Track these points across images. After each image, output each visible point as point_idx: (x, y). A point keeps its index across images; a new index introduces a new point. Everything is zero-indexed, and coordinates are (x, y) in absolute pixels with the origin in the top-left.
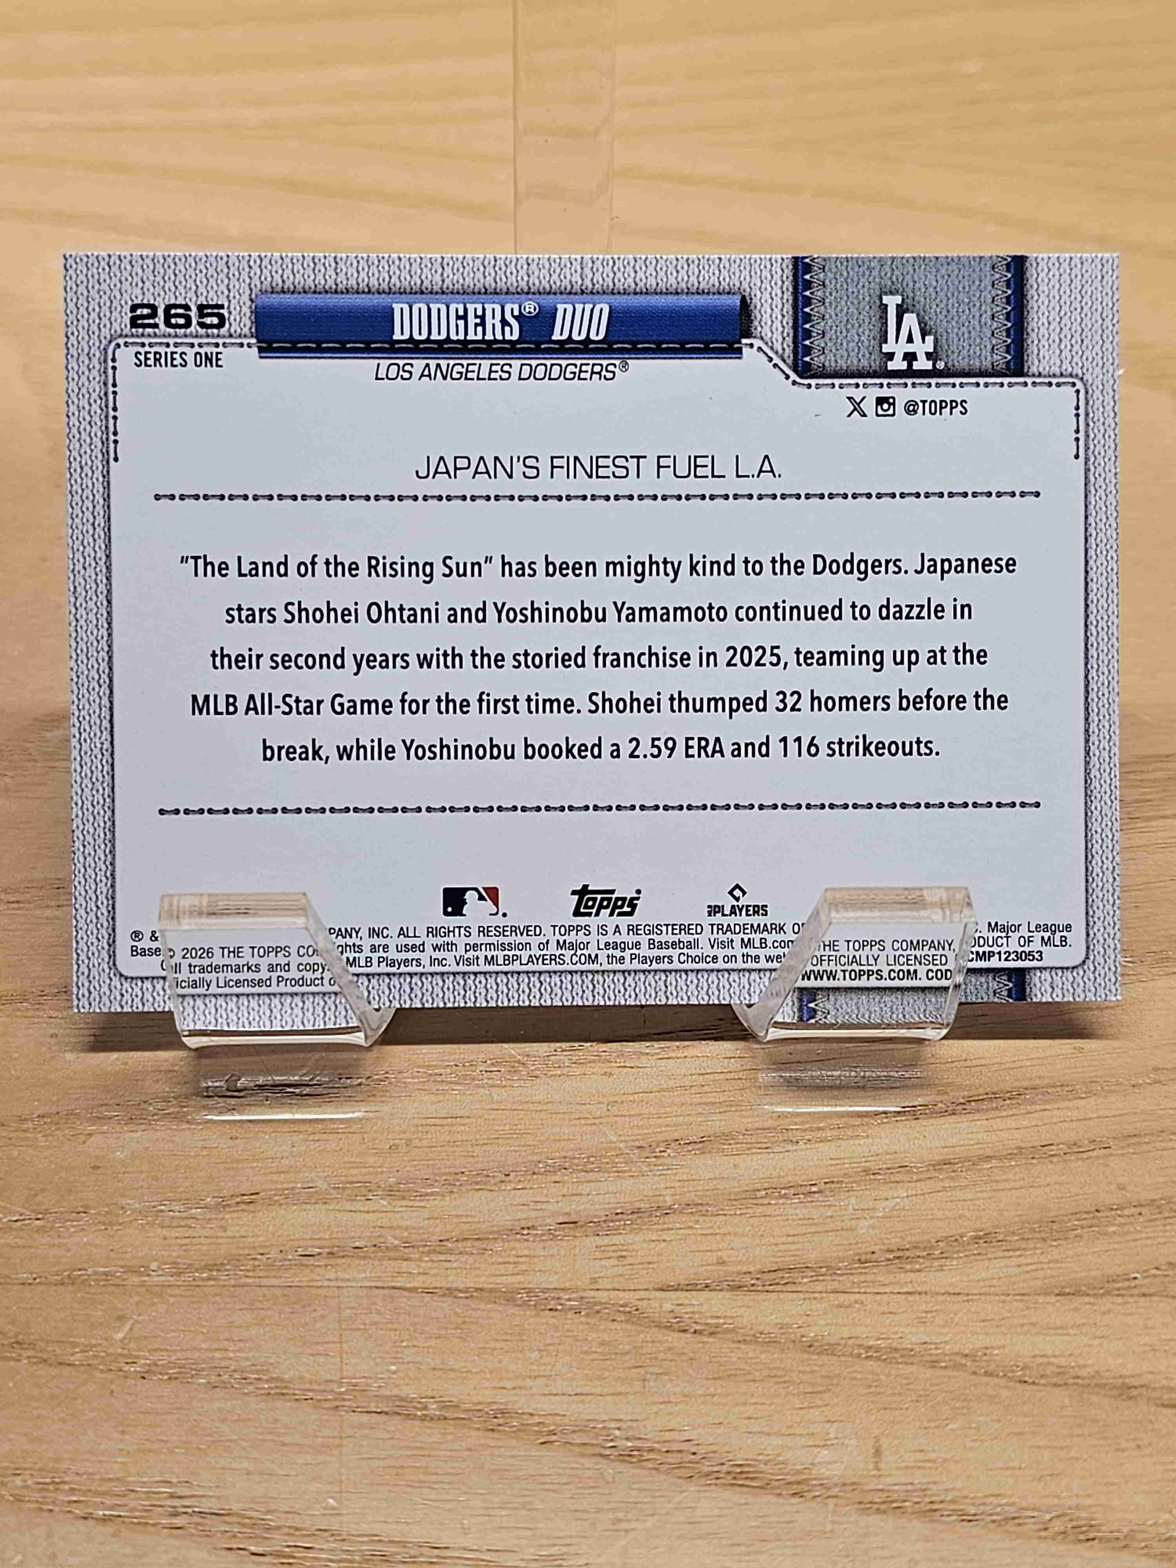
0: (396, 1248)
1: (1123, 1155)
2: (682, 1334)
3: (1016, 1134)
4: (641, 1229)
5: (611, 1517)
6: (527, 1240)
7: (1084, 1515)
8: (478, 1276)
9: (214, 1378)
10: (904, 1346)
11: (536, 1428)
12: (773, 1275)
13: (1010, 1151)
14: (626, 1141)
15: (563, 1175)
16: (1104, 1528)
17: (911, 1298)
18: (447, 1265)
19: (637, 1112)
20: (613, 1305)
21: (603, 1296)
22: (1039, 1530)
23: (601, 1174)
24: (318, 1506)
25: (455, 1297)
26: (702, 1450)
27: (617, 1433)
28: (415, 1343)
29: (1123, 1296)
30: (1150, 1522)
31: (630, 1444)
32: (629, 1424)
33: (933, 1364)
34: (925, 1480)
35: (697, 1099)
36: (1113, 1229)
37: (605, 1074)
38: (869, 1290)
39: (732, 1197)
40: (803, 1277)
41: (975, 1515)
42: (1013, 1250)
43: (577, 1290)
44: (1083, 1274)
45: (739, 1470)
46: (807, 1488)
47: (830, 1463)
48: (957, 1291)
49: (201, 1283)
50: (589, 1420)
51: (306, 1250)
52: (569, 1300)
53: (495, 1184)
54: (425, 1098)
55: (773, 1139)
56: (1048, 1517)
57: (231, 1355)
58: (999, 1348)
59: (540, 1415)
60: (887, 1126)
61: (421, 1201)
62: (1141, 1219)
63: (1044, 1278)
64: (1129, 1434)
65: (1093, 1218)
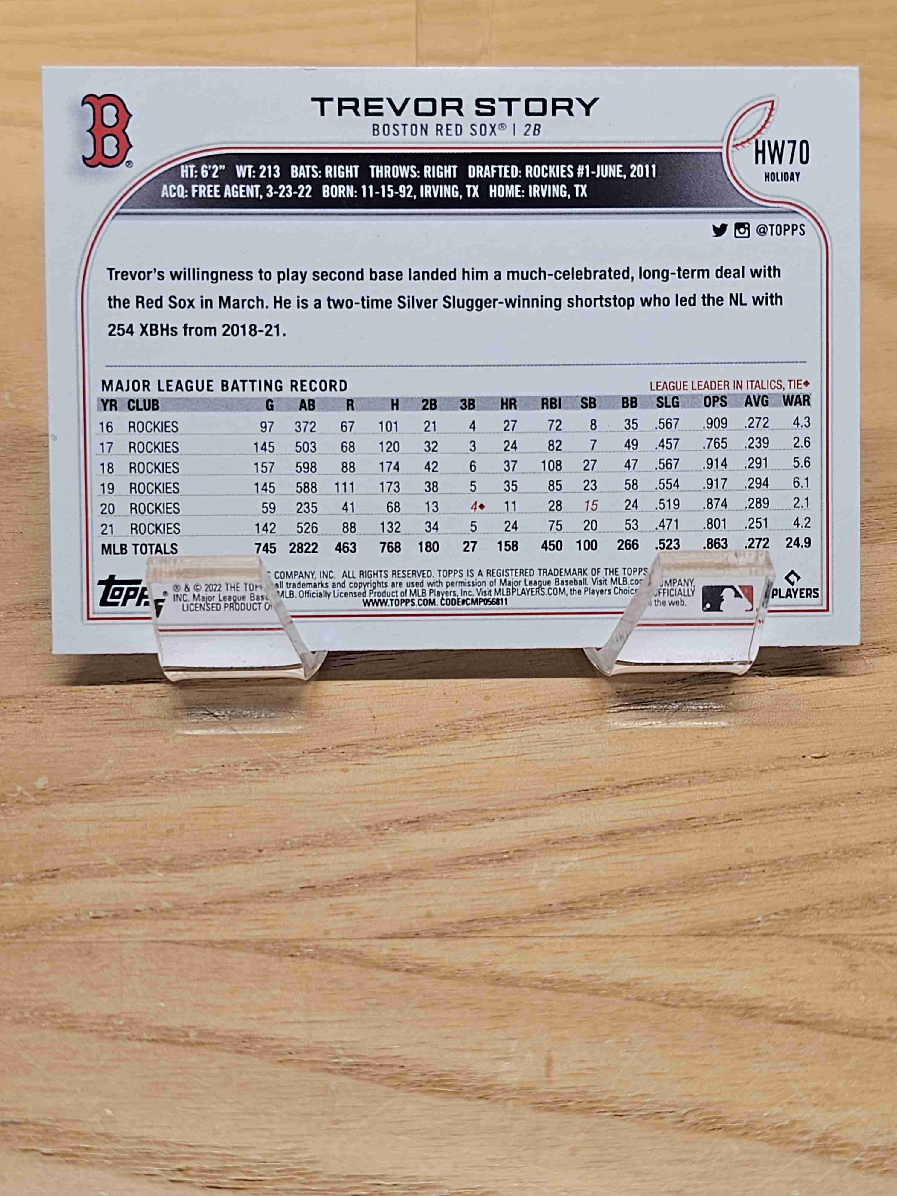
0: (168, 910)
1: (752, 825)
2: (395, 973)
3: (668, 811)
4: (366, 891)
5: (335, 1118)
6: (274, 902)
7: (712, 1109)
8: (233, 931)
9: (17, 1016)
10: (573, 978)
11: (276, 1050)
12: (470, 925)
13: (661, 824)
14: (357, 822)
15: (306, 850)
16: (728, 1120)
17: (579, 940)
18: (209, 922)
19: (367, 799)
20: (342, 951)
21: (334, 944)
22: (676, 1122)
23: (336, 848)
24: (98, 1116)
25: (214, 948)
26: (408, 1064)
27: (341, 1052)
28: (181, 984)
29: (748, 936)
30: (766, 1114)
31: (352, 1060)
32: (351, 1044)
33: (595, 992)
34: (586, 1085)
35: (415, 788)
36: (742, 883)
37: (343, 770)
38: (546, 935)
39: (440, 864)
40: (494, 926)
41: (625, 1111)
42: (662, 901)
43: (312, 939)
44: (717, 920)
45: (437, 1079)
46: (491, 1092)
47: (511, 1072)
48: (616, 934)
49: (10, 941)
50: (318, 1042)
51: (95, 912)
52: (307, 948)
53: (251, 859)
54: (197, 792)
55: (474, 818)
56: (685, 1111)
57: (32, 997)
58: (647, 978)
59: (280, 1040)
60: (565, 805)
61: (190, 873)
62: (765, 875)
63: (687, 923)
64: (751, 1045)
65: (726, 875)
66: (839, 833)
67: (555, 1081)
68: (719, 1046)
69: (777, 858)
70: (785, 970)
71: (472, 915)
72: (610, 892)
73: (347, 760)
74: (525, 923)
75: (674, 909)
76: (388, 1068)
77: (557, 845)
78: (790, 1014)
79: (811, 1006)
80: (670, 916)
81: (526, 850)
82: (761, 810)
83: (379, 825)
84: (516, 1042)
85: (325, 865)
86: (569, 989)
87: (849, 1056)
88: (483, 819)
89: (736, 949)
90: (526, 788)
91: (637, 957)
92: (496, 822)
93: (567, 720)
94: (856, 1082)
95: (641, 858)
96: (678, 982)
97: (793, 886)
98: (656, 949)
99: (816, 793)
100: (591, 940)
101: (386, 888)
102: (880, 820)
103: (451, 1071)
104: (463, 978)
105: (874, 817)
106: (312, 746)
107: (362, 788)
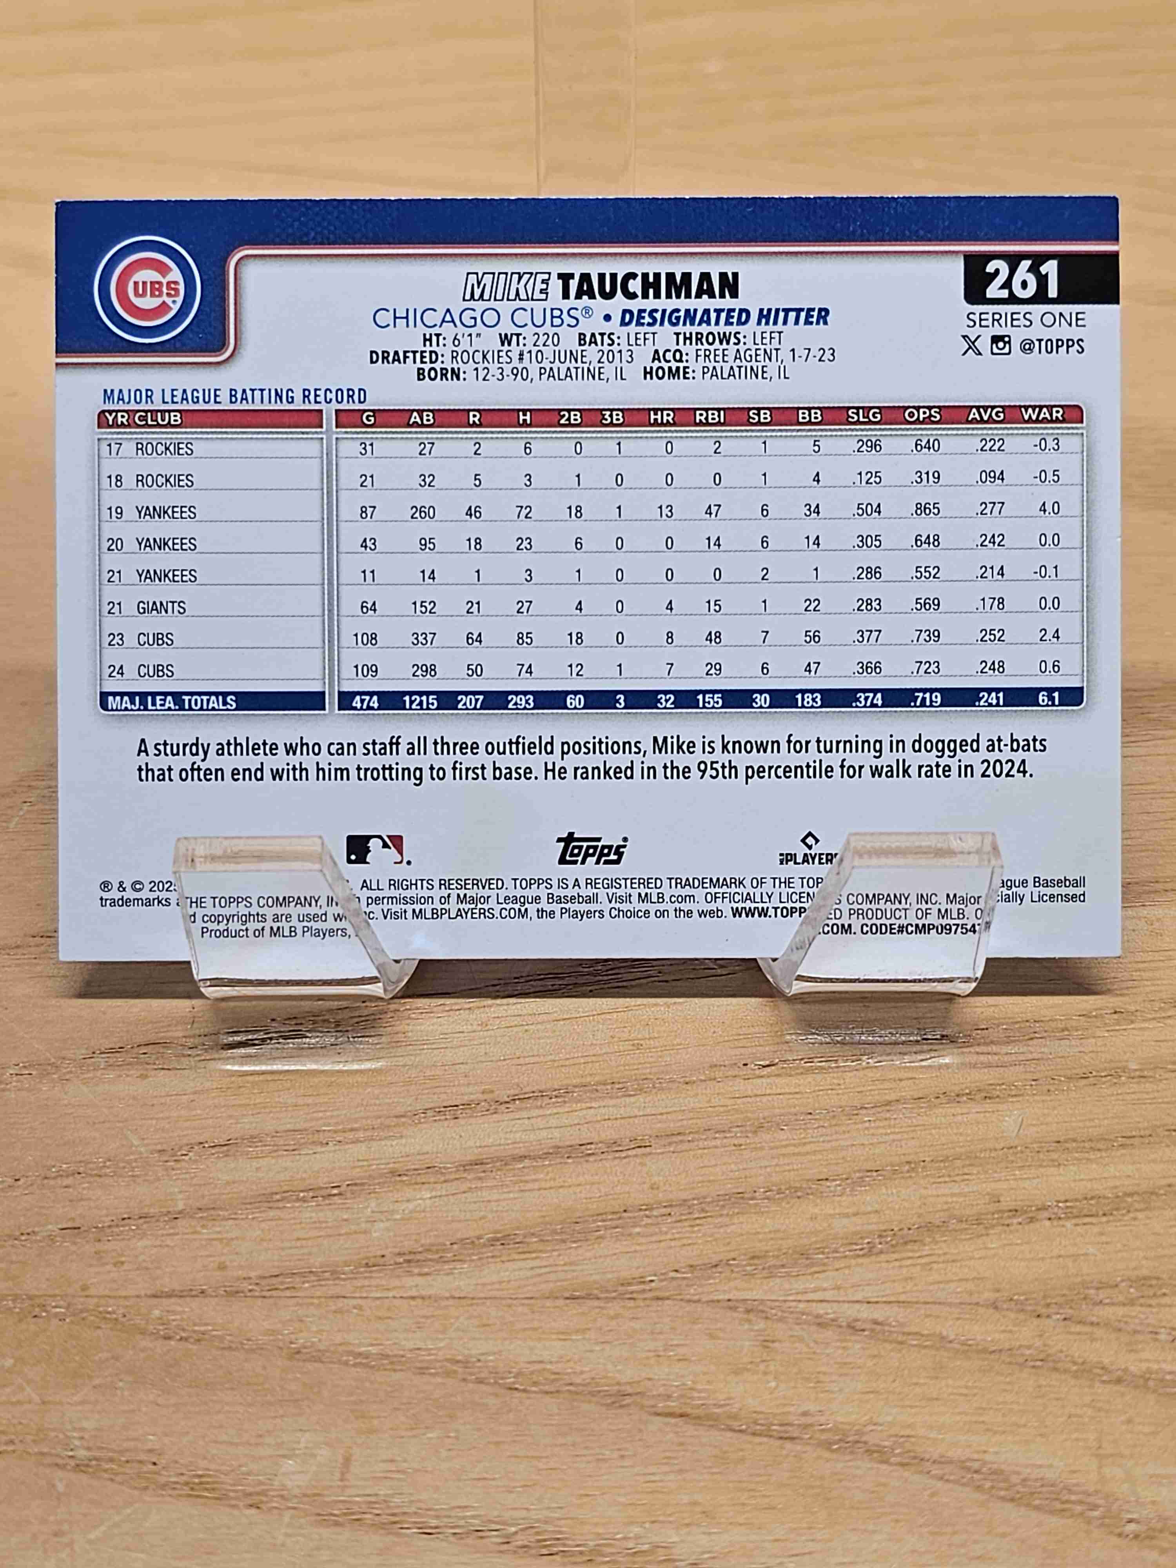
66: (777, 1165)
67: (350, 1487)
68: (573, 1445)
69: (690, 1197)
70: (677, 1345)
71: (278, 1267)
72: (462, 1240)
73: (148, 1064)
74: (344, 1280)
75: (545, 1263)
76: (136, 1465)
77: (405, 1178)
78: (673, 1404)
79: (703, 1395)
80: (539, 1271)
81: (362, 1184)
82: (679, 1134)
83: (176, 1149)
84: (307, 1435)
85: (98, 1199)
86: (389, 1367)
87: (742, 1460)
88: (314, 1142)
89: (616, 1317)
90: (377, 1102)
91: (484, 1325)
92: (331, 1146)
93: (445, 1014)
94: (746, 1494)
95: (511, 1195)
96: (534, 1358)
97: (704, 1235)
98: (512, 1316)
99: (753, 1112)
100: (427, 1302)
101: (172, 1231)
102: (834, 1149)
103: (217, 1471)
104: (252, 1351)
105: (825, 1144)
106: (107, 1044)
107: (163, 1101)
